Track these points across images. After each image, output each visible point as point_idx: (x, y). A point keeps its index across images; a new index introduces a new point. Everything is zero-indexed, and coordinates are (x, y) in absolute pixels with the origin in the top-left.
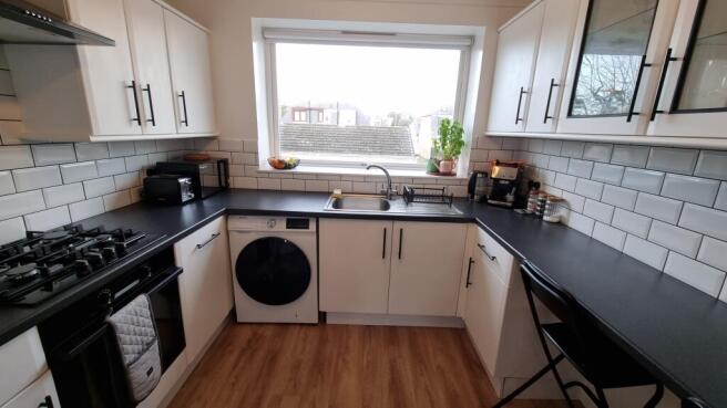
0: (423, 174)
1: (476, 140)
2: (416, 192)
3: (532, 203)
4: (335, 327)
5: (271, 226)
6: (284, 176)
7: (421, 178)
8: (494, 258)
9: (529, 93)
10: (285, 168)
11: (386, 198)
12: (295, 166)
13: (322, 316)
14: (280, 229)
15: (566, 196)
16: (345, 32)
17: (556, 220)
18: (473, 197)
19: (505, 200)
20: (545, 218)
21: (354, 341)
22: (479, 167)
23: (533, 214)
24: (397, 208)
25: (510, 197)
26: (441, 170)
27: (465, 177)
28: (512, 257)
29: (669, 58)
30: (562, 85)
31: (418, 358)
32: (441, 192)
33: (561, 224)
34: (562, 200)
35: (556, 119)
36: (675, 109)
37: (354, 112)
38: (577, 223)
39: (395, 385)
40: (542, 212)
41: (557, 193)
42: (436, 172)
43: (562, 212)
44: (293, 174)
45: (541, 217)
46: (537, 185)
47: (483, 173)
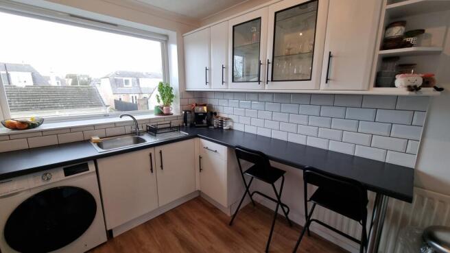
0: (153, 116)
1: (181, 94)
2: (159, 127)
3: (215, 122)
4: (121, 236)
5: (48, 179)
6: (34, 135)
7: (153, 119)
8: (216, 151)
9: (210, 70)
10: (28, 128)
11: (136, 136)
12: (40, 124)
13: (110, 233)
14: (59, 179)
15: (230, 117)
16: (72, 16)
17: (228, 128)
18: (186, 125)
19: (202, 123)
20: (224, 128)
21: (143, 236)
22: (186, 108)
23: (218, 128)
24: (149, 140)
25: (205, 121)
26: (165, 112)
27: (179, 114)
28: (226, 147)
29: (268, 63)
30: (227, 68)
31: (187, 222)
32: (169, 125)
33: (231, 129)
34: (229, 119)
35: (227, 83)
36: (272, 81)
37: (30, 74)
38: (237, 127)
39: (183, 242)
40: (222, 125)
41: (226, 116)
42: (161, 113)
43: (230, 124)
44: (42, 131)
45: (222, 128)
46: (215, 114)
47: (189, 111)
